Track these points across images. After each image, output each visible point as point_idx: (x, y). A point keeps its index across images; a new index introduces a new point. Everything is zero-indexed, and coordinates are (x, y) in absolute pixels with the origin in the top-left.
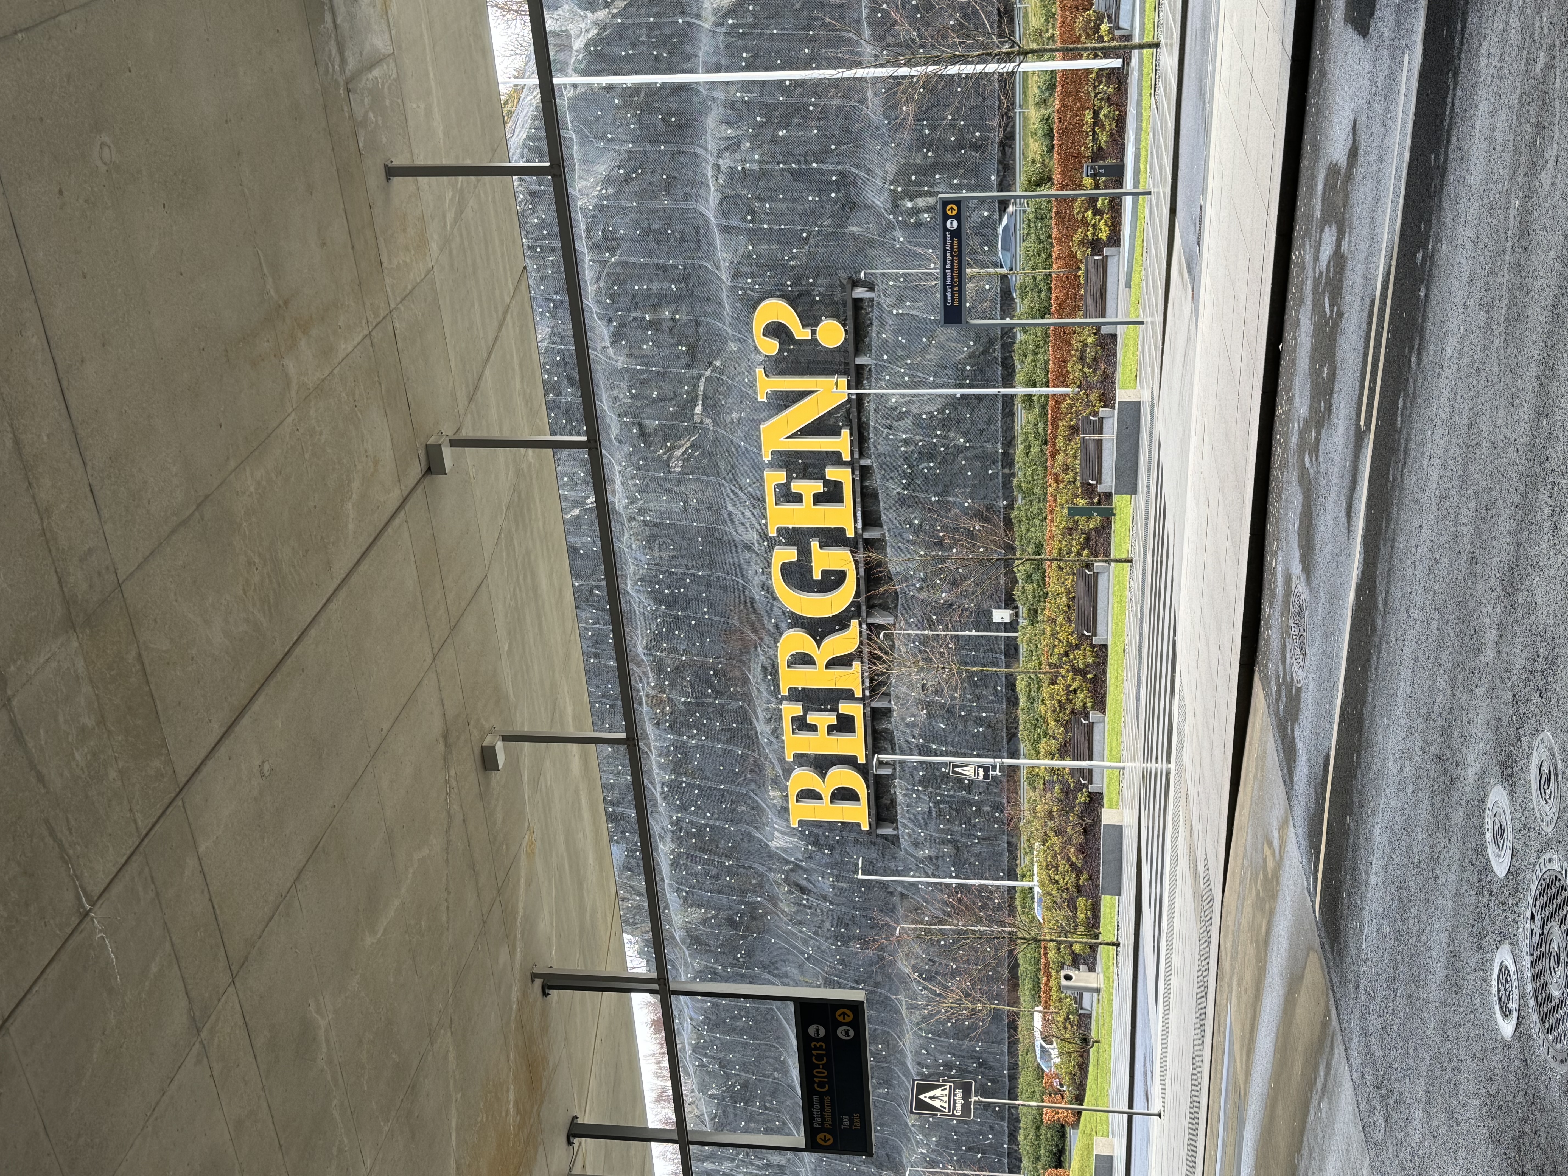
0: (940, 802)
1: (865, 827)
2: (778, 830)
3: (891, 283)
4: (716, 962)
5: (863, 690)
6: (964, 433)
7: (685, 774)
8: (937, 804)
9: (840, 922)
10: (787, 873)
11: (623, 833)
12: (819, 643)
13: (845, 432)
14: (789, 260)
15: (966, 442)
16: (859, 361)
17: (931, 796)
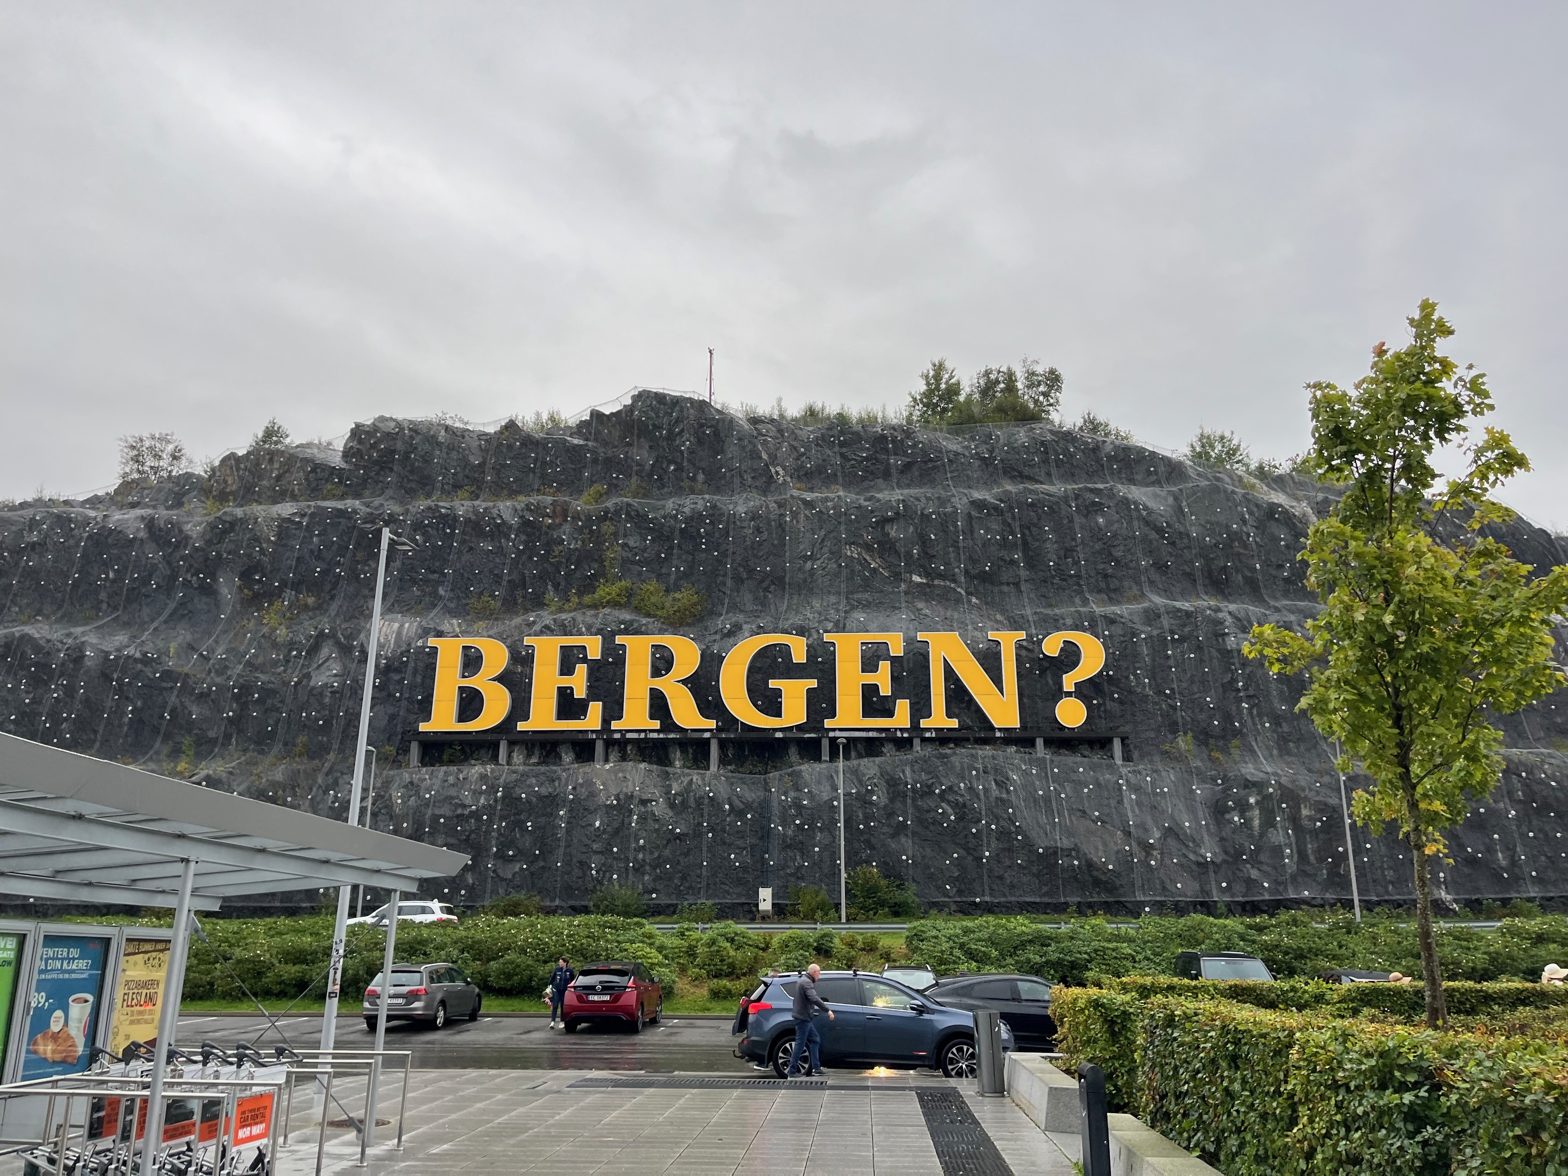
0: (479, 819)
1: (423, 727)
2: (402, 626)
3: (1148, 779)
4: (196, 549)
5: (620, 731)
6: (996, 858)
7: (463, 533)
8: (476, 815)
9: (267, 693)
10: (333, 635)
11: (364, 468)
12: (684, 682)
13: (954, 723)
14: (1135, 675)
15: (987, 858)
16: (1040, 742)
17: (490, 809)
